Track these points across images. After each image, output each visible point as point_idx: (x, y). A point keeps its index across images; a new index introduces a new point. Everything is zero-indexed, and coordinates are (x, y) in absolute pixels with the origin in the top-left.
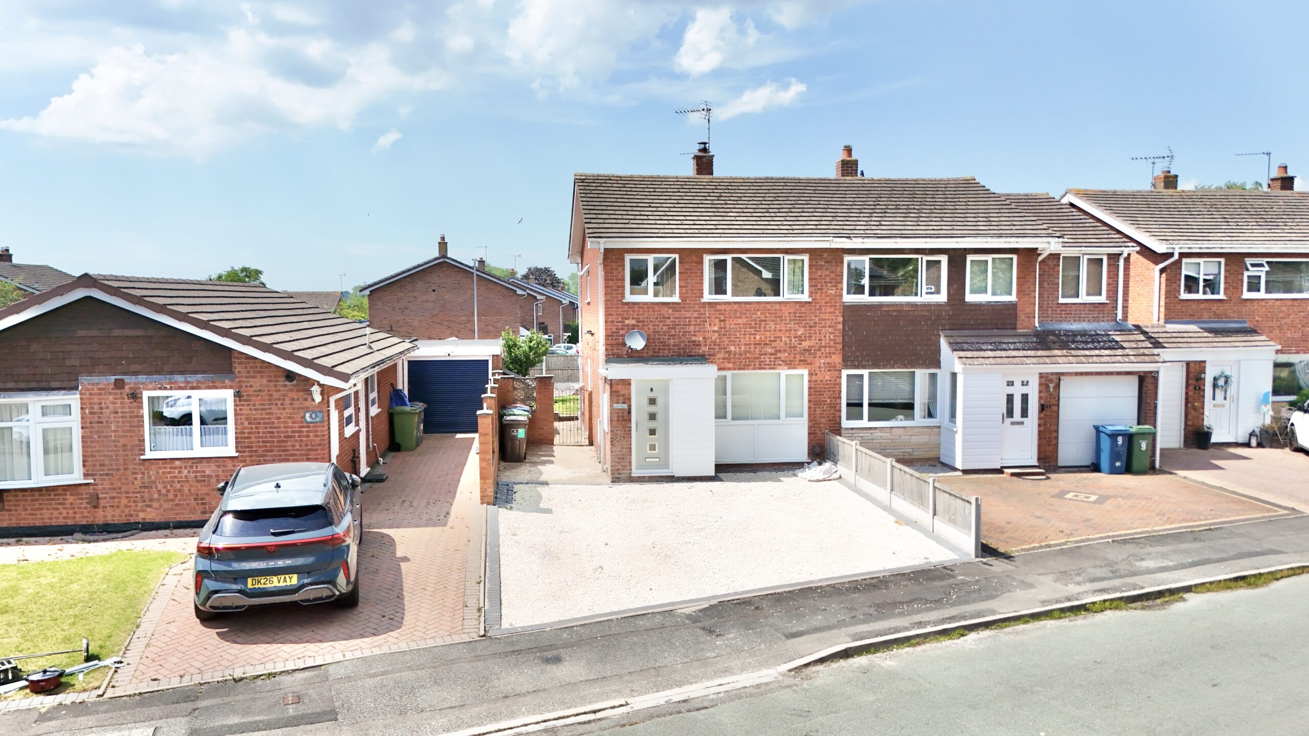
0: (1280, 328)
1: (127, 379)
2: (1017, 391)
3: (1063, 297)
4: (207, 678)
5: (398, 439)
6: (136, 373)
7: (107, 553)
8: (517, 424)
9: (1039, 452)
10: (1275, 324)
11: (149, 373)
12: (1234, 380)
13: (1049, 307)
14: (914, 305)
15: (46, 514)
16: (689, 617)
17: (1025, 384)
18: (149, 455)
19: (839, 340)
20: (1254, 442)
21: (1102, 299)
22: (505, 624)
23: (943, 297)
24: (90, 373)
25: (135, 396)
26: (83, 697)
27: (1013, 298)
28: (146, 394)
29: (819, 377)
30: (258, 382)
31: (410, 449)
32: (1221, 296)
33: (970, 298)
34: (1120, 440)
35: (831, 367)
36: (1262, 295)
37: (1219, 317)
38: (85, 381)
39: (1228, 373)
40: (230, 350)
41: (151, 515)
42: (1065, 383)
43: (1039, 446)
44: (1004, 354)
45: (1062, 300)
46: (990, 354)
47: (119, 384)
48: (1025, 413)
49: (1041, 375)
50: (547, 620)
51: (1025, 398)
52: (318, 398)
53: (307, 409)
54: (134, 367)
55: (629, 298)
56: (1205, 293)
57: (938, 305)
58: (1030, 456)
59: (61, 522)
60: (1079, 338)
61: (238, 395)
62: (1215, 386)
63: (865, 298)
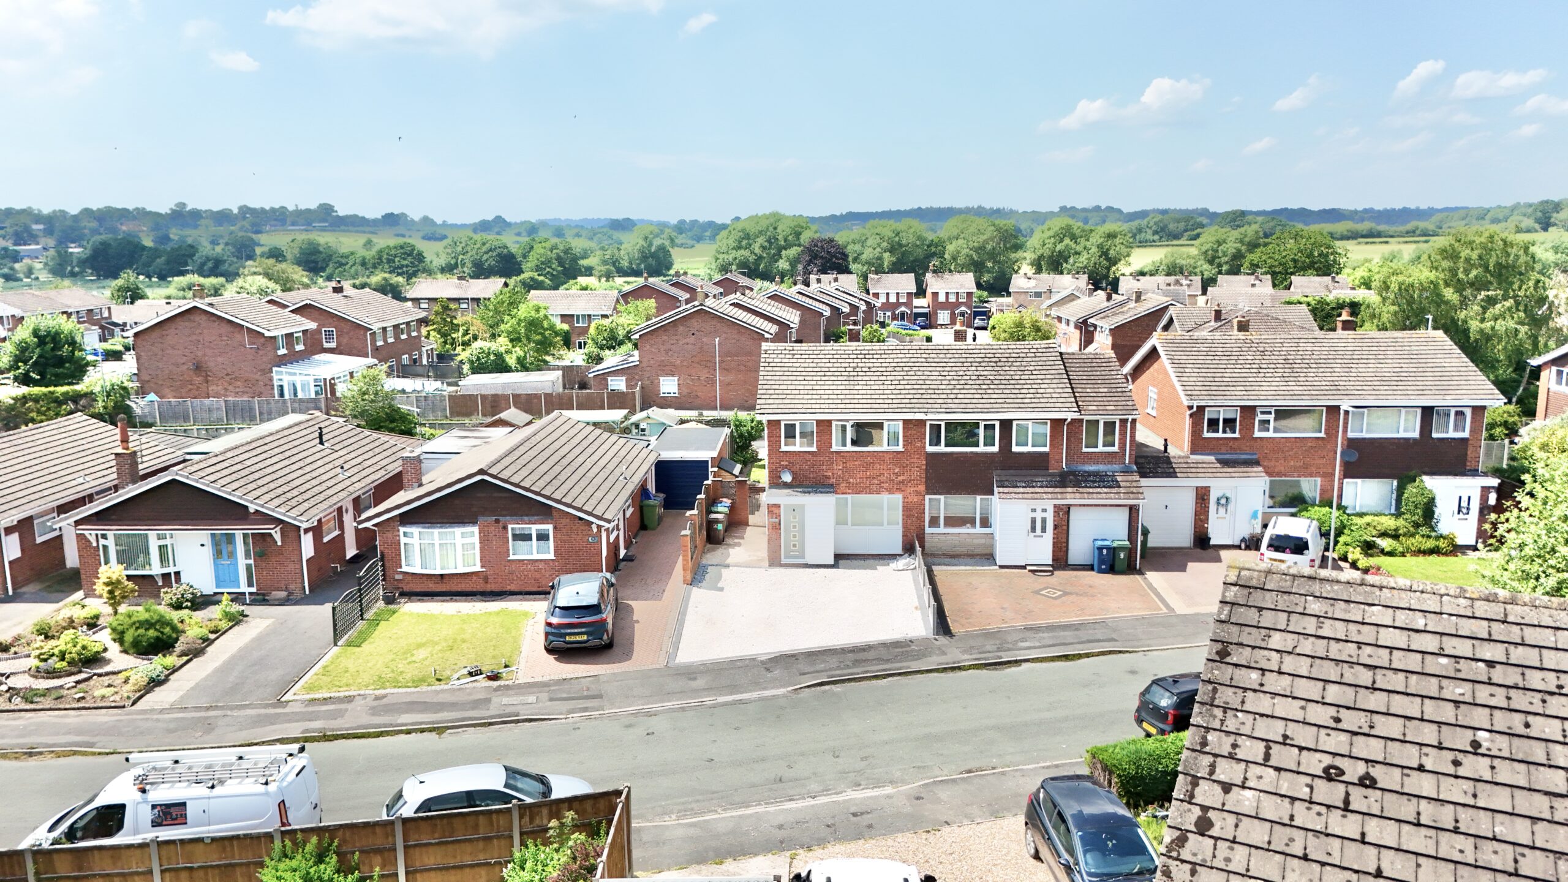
0: (1285, 459)
1: (501, 518)
2: (1039, 516)
3: (1086, 447)
4: (552, 678)
5: (646, 522)
6: (505, 516)
7: (496, 610)
8: (717, 521)
9: (1054, 556)
10: (1280, 455)
11: (511, 515)
12: (1233, 499)
13: (1074, 453)
14: (976, 454)
15: (463, 585)
16: (762, 662)
17: (1044, 510)
18: (512, 557)
19: (923, 476)
20: (1243, 546)
21: (1116, 449)
22: (677, 661)
23: (995, 449)
24: (483, 515)
25: (505, 528)
26: (507, 683)
27: (1047, 449)
28: (510, 527)
29: (910, 500)
30: (565, 521)
31: (653, 529)
32: (1237, 435)
33: (1015, 449)
34: (1105, 551)
35: (918, 493)
36: (1270, 434)
37: (1233, 450)
38: (481, 520)
39: (1228, 495)
40: (550, 506)
41: (512, 587)
42: (1072, 509)
43: (1054, 551)
44: (1032, 490)
45: (1085, 450)
46: (1021, 490)
47: (497, 521)
48: (1044, 530)
49: (1055, 506)
50: (696, 659)
51: (1044, 521)
52: (595, 530)
53: (589, 535)
54: (504, 513)
55: (784, 448)
56: (1224, 432)
57: (993, 454)
58: (1046, 556)
59: (470, 589)
60: (1091, 478)
61: (555, 528)
62: (1218, 504)
63: (942, 448)
